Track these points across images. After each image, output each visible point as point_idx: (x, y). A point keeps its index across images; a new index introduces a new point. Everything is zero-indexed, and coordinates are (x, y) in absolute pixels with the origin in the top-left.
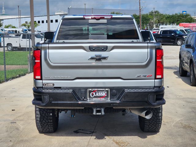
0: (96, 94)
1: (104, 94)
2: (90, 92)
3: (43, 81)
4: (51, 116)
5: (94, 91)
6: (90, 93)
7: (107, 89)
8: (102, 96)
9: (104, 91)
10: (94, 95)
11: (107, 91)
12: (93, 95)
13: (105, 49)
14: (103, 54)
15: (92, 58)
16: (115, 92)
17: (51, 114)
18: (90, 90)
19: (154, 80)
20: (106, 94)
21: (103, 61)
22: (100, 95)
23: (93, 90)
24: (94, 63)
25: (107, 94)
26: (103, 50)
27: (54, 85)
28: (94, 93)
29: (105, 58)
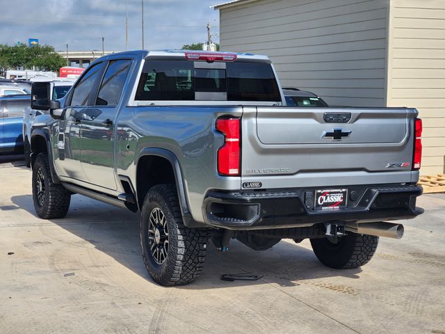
0: (326, 199)
1: (338, 198)
3: (243, 178)
5: (324, 194)
7: (344, 190)
8: (336, 202)
9: (339, 192)
10: (324, 201)
11: (344, 193)
12: (322, 200)
14: (345, 127)
15: (328, 135)
18: (319, 191)
20: (342, 198)
21: (343, 139)
22: (333, 200)
23: (324, 191)
27: (261, 184)
28: (324, 197)
29: (346, 134)
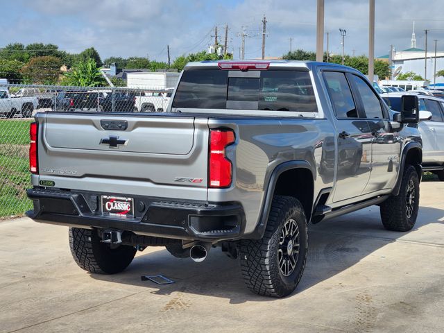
0: (114, 205)
1: (125, 207)
2: (105, 201)
3: (41, 177)
4: (89, 242)
5: (111, 200)
6: (104, 203)
7: (130, 199)
8: (124, 211)
9: (124, 201)
10: (112, 207)
11: (130, 202)
12: (109, 206)
13: (124, 127)
14: (119, 135)
15: (104, 141)
16: (142, 204)
17: (90, 239)
18: (105, 197)
19: (206, 190)
20: (128, 207)
21: (120, 147)
22: (121, 208)
23: (110, 197)
24: (107, 150)
25: (131, 207)
26: (120, 129)
27: (54, 183)
28: (112, 204)
29: (122, 142)
